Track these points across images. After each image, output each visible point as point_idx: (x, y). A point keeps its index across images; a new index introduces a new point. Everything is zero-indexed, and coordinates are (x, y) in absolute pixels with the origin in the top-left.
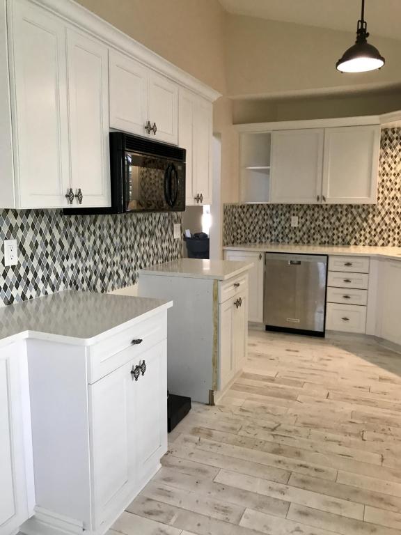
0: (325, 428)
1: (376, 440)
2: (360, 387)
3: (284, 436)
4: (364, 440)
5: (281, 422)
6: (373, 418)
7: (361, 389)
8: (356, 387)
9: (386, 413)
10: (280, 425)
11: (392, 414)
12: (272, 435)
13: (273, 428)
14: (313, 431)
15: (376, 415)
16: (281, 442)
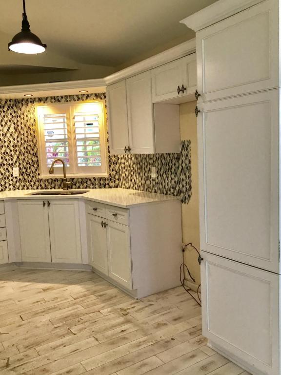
0: (43, 341)
1: (81, 330)
2: (37, 302)
3: (22, 365)
4: (75, 334)
5: (8, 357)
6: (66, 317)
7: (39, 303)
8: (34, 303)
9: (70, 311)
10: (9, 359)
11: (73, 309)
12: (11, 370)
13: (6, 365)
14: (38, 348)
15: (65, 314)
16: (24, 371)
